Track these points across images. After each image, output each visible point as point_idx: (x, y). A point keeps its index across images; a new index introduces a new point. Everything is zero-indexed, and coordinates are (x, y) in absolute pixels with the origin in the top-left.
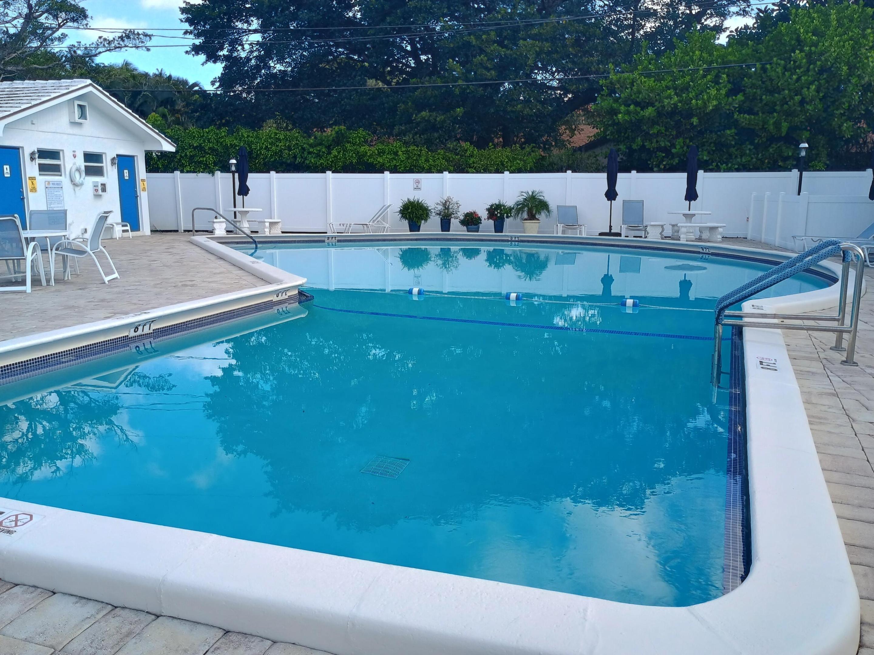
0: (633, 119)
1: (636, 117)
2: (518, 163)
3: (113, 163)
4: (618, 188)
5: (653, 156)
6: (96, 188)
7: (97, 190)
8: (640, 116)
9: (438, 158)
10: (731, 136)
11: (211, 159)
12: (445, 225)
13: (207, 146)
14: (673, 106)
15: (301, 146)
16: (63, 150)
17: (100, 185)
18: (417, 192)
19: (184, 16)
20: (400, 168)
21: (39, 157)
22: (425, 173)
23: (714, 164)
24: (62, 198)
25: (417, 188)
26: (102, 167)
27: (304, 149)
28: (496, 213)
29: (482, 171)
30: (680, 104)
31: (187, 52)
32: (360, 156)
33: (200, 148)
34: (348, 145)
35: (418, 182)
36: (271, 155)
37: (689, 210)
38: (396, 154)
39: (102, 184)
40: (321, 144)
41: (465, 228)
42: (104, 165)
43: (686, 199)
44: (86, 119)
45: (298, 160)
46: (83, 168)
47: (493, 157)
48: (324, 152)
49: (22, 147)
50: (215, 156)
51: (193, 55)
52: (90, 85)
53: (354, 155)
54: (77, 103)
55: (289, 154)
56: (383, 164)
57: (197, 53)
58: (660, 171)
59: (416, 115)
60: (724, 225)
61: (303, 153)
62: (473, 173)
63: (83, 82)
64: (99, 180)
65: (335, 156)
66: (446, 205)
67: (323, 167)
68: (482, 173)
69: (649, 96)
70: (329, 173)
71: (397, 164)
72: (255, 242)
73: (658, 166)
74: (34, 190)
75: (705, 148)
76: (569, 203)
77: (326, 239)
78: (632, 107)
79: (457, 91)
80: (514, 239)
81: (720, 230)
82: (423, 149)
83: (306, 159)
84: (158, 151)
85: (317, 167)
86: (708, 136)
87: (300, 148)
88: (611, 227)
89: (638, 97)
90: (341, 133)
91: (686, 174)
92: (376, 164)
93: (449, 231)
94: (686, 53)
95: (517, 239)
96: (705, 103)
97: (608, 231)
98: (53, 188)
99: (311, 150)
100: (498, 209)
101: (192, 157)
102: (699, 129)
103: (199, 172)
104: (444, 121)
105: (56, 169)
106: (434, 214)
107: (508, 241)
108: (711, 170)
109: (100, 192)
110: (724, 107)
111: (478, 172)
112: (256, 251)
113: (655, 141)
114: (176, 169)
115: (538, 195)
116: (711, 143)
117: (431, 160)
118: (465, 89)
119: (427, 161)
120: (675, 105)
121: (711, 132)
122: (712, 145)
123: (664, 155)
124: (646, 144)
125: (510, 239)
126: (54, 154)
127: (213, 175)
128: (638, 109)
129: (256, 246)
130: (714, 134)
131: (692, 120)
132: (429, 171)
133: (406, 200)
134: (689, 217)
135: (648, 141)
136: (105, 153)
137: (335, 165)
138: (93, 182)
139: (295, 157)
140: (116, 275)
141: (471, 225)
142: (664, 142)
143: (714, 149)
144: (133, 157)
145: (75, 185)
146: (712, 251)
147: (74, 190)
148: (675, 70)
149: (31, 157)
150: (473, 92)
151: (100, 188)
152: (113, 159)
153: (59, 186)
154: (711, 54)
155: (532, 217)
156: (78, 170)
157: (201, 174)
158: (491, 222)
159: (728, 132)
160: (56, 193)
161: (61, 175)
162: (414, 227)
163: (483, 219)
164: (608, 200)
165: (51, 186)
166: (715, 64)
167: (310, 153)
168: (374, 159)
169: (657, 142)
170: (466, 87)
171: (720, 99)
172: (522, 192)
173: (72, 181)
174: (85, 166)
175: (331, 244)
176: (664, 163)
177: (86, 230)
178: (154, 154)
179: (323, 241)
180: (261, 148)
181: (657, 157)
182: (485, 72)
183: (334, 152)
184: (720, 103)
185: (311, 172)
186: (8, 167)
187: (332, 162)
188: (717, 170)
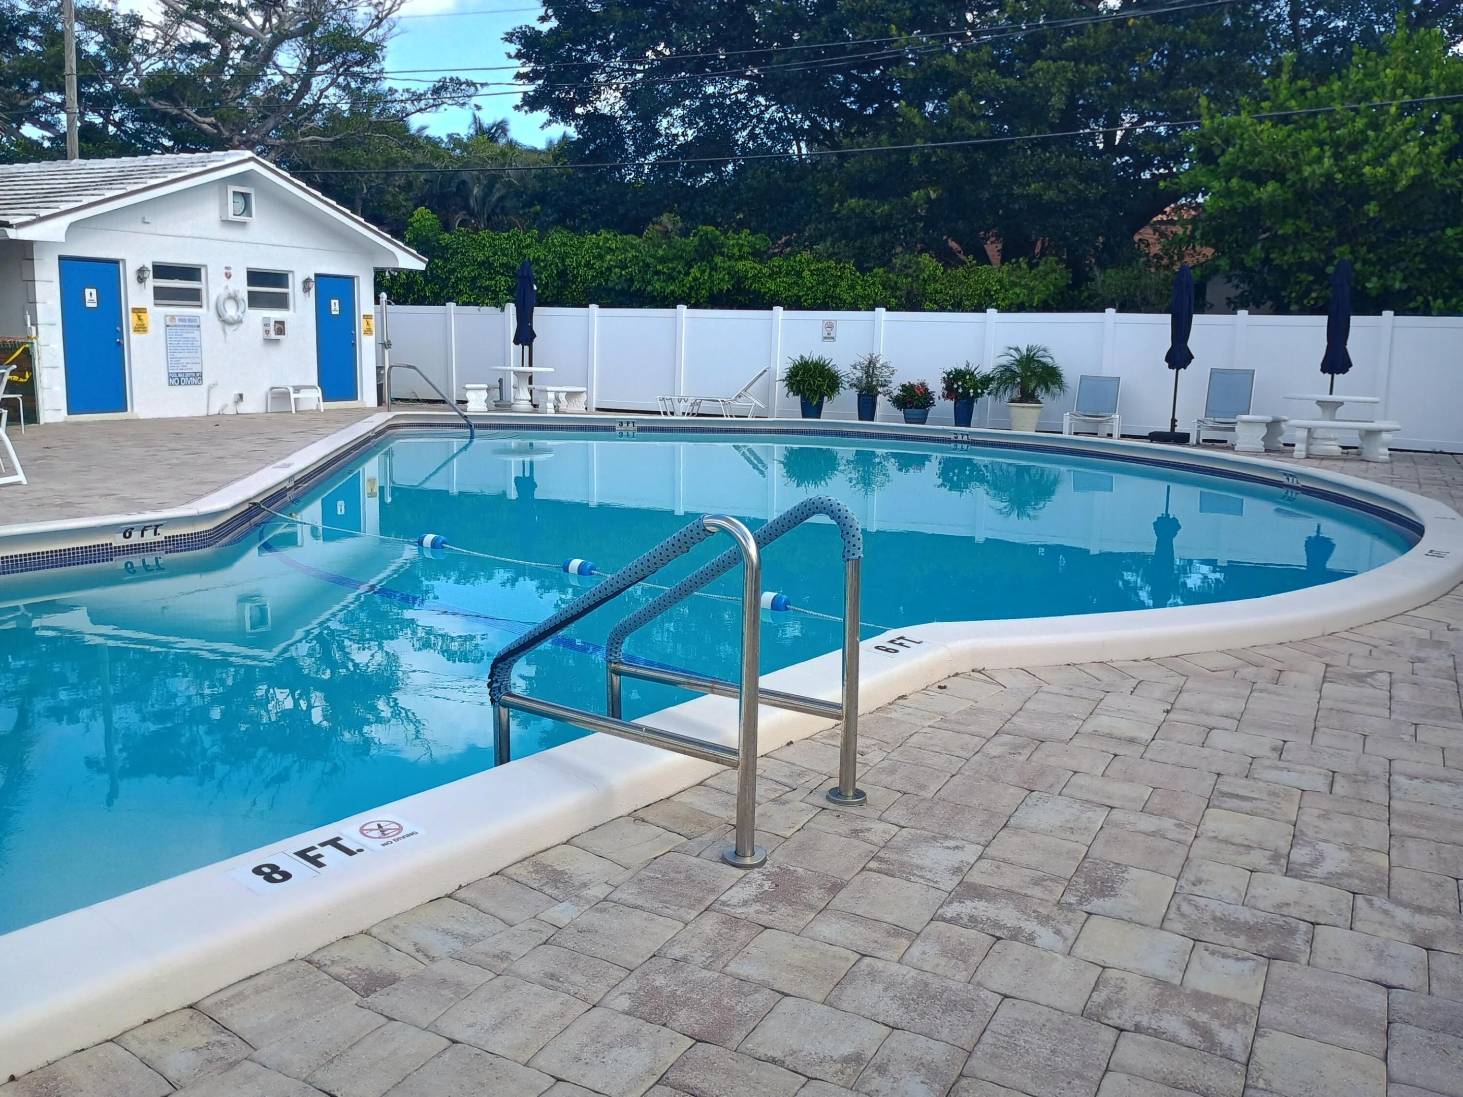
0: (1239, 206)
1: (1245, 201)
2: (1015, 293)
3: (306, 289)
4: (1192, 344)
5: (1292, 279)
6: (267, 328)
7: (267, 332)
8: (1252, 199)
9: (874, 284)
10: (1456, 240)
11: (502, 281)
12: (867, 408)
13: (499, 260)
14: (1322, 179)
15: (644, 261)
16: (205, 266)
17: (272, 324)
18: (828, 344)
19: (513, 48)
20: (805, 301)
21: (155, 276)
22: (848, 310)
23: (1420, 299)
24: (198, 344)
25: (829, 338)
26: (286, 294)
27: (647, 265)
28: (955, 386)
29: (949, 307)
30: (1339, 176)
31: (517, 108)
32: (739, 280)
33: (486, 264)
34: (718, 260)
35: (831, 327)
36: (593, 276)
37: (1331, 393)
38: (799, 274)
39: (276, 322)
40: (676, 258)
41: (901, 414)
42: (289, 290)
43: (1324, 370)
44: (251, 216)
45: (637, 284)
46: (245, 296)
47: (971, 282)
48: (679, 272)
49: (124, 260)
50: (510, 277)
51: (526, 112)
52: (251, 159)
53: (727, 277)
54: (231, 189)
55: (621, 274)
56: (776, 294)
57: (533, 108)
58: (1302, 312)
59: (841, 205)
60: (1397, 426)
61: (646, 272)
62: (932, 310)
63: (239, 155)
64: (276, 314)
65: (695, 279)
66: (870, 367)
67: (675, 298)
68: (950, 311)
69: (1275, 159)
70: (682, 309)
71: (801, 294)
72: (469, 426)
73: (1299, 300)
74: (141, 328)
75: (1402, 265)
76: (1107, 372)
77: (617, 425)
78: (1234, 182)
79: (914, 160)
80: (960, 438)
81: (1385, 436)
82: (847, 266)
83: (649, 283)
84: (395, 270)
85: (665, 298)
86: (1409, 241)
87: (641, 264)
88: (1174, 421)
89: (1251, 163)
90: (707, 238)
91: (1326, 317)
92: (766, 293)
93: (872, 420)
94: (1370, 75)
95: (965, 438)
96: (1394, 173)
97: (1167, 428)
98: (180, 326)
99: (659, 267)
100: (959, 380)
101: (474, 279)
102: (1388, 226)
103: (483, 304)
104: (890, 215)
105: (194, 296)
106: (847, 386)
107: (949, 441)
108: (1415, 312)
109: (273, 335)
110: (1437, 181)
111: (942, 309)
112: (471, 442)
113: (1290, 249)
114: (450, 299)
115: (1041, 353)
116: (1416, 254)
117: (858, 287)
118: (929, 156)
119: (852, 287)
120: (1329, 176)
121: (1417, 232)
122: (1418, 259)
123: (1311, 278)
124: (1272, 256)
125: (953, 437)
126: (191, 273)
127: (503, 310)
128: (1250, 185)
129: (472, 433)
130: (1421, 235)
131: (1366, 207)
132: (854, 307)
133: (799, 359)
134: (1330, 407)
135: (1277, 250)
136: (292, 272)
137: (697, 294)
138: (265, 318)
139: (631, 280)
140: (21, 477)
141: (911, 408)
142: (1309, 251)
143: (1422, 266)
144: (351, 279)
145: (226, 322)
146: (1303, 483)
147: (224, 331)
148: (1338, 107)
149: (139, 277)
150: (943, 161)
151: (272, 328)
152: (307, 281)
153: (194, 324)
154: (1426, 75)
155: (1027, 397)
156: (233, 298)
157: (485, 307)
158: (951, 403)
159: (1449, 232)
160: (185, 335)
161: (201, 306)
162: (811, 409)
163: (936, 397)
164: (1170, 367)
165: (177, 323)
166: (1432, 94)
167: (657, 273)
168: (762, 284)
169: (1295, 251)
170: (930, 151)
171: (1428, 164)
172: (1010, 348)
173: (220, 316)
174: (249, 292)
175: (625, 433)
176: (1314, 295)
177: (241, 396)
178: (387, 274)
179: (613, 429)
180: (579, 265)
181: (1300, 283)
182: (966, 123)
183: (695, 272)
184: (1427, 173)
185: (657, 307)
186: (94, 291)
187: (691, 288)
188: (1426, 311)
